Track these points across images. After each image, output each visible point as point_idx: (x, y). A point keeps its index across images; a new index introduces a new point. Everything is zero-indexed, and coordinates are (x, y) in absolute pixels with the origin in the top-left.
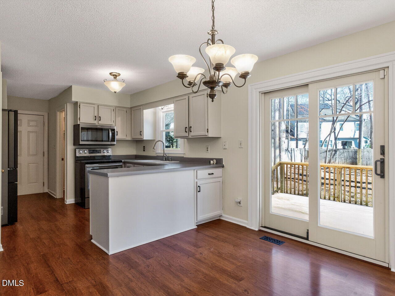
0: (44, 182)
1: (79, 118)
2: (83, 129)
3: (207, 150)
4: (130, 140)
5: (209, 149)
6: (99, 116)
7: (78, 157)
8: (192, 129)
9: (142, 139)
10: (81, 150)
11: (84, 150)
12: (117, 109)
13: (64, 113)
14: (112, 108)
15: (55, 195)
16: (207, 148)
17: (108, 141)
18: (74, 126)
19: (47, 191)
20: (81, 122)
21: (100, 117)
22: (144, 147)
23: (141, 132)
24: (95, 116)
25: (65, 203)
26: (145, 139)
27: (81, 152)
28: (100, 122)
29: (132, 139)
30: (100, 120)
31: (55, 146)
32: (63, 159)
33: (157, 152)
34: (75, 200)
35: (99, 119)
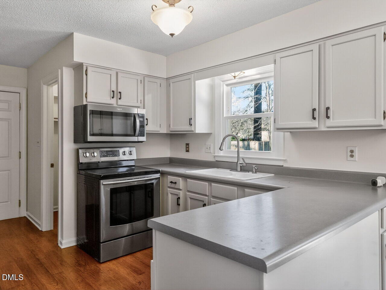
0: (20, 201)
1: (86, 94)
2: (93, 112)
3: (352, 156)
4: (166, 132)
5: (356, 154)
6: (119, 91)
7: (82, 163)
8: (331, 114)
9: (193, 131)
10: (89, 150)
11: (92, 151)
12: (146, 79)
13: (57, 85)
14: (140, 78)
15: (39, 225)
16: (352, 151)
17: (134, 135)
18: (76, 109)
19: (26, 215)
20: (88, 100)
21: (120, 93)
22: (187, 144)
23: (191, 119)
24: (113, 91)
25: (59, 245)
26: (197, 131)
27: (88, 155)
28: (120, 102)
29: (169, 132)
30: (120, 99)
31: (39, 143)
32: (52, 165)
33: (216, 155)
34: (78, 241)
35: (119, 97)
